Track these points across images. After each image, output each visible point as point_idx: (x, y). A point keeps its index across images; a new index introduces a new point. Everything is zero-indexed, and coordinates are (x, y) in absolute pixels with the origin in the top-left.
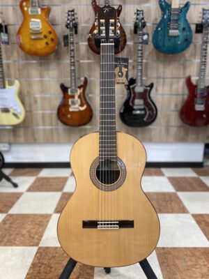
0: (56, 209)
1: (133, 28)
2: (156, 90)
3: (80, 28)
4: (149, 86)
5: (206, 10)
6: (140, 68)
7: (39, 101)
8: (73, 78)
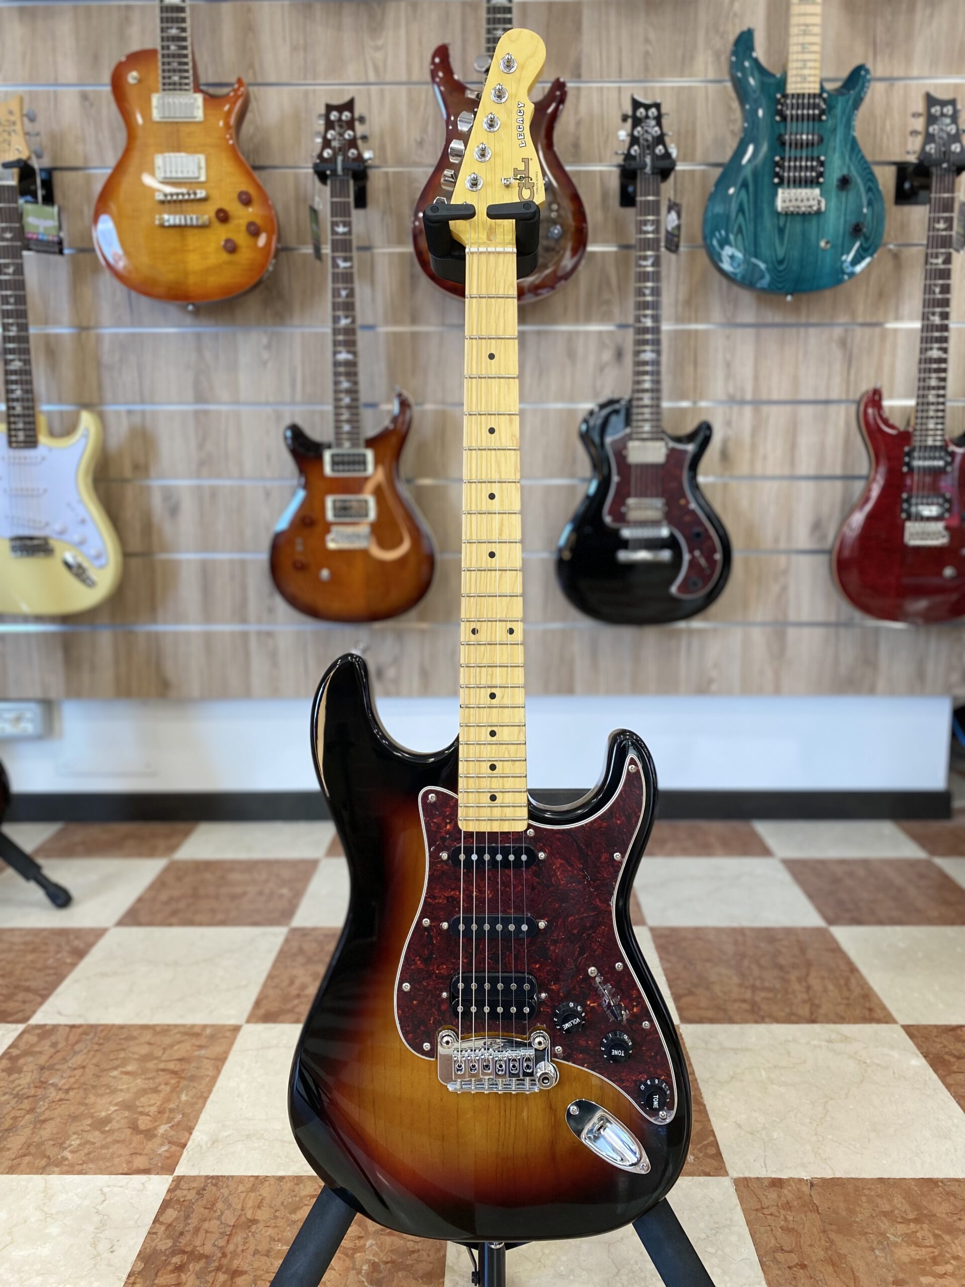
0: (258, 1004)
1: (614, 183)
2: (725, 455)
3: (376, 182)
4: (690, 438)
5: (943, 103)
6: (648, 356)
7: (188, 507)
8: (347, 400)
